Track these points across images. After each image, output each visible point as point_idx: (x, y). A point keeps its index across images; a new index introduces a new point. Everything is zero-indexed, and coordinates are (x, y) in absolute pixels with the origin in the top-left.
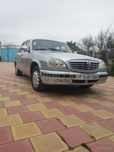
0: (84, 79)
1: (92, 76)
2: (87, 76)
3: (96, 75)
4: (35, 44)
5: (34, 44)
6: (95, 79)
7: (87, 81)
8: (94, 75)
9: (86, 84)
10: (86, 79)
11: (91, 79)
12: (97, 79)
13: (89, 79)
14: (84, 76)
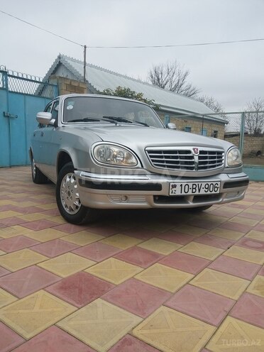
0: (183, 193)
1: (204, 184)
2: (191, 185)
3: (214, 183)
4: (70, 107)
5: (68, 108)
6: (213, 192)
7: (192, 197)
8: (209, 184)
9: (191, 204)
10: (190, 193)
11: (202, 192)
12: (218, 192)
13: (197, 193)
14: (184, 184)
